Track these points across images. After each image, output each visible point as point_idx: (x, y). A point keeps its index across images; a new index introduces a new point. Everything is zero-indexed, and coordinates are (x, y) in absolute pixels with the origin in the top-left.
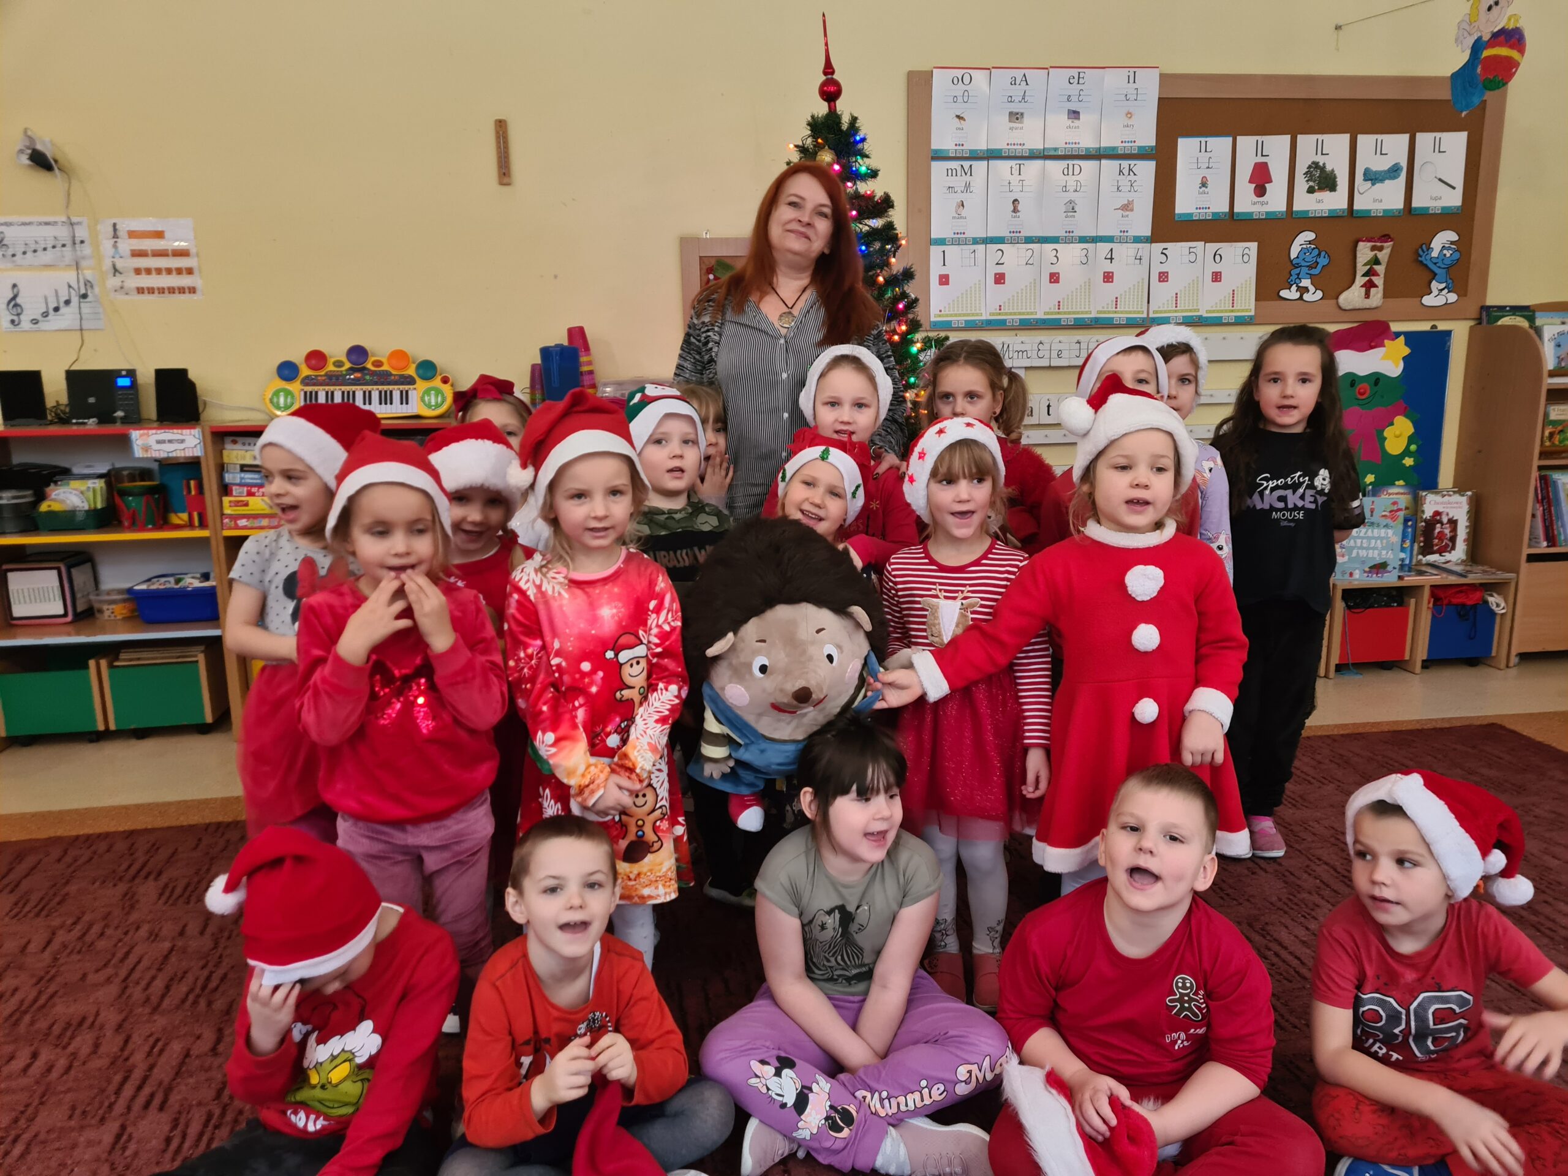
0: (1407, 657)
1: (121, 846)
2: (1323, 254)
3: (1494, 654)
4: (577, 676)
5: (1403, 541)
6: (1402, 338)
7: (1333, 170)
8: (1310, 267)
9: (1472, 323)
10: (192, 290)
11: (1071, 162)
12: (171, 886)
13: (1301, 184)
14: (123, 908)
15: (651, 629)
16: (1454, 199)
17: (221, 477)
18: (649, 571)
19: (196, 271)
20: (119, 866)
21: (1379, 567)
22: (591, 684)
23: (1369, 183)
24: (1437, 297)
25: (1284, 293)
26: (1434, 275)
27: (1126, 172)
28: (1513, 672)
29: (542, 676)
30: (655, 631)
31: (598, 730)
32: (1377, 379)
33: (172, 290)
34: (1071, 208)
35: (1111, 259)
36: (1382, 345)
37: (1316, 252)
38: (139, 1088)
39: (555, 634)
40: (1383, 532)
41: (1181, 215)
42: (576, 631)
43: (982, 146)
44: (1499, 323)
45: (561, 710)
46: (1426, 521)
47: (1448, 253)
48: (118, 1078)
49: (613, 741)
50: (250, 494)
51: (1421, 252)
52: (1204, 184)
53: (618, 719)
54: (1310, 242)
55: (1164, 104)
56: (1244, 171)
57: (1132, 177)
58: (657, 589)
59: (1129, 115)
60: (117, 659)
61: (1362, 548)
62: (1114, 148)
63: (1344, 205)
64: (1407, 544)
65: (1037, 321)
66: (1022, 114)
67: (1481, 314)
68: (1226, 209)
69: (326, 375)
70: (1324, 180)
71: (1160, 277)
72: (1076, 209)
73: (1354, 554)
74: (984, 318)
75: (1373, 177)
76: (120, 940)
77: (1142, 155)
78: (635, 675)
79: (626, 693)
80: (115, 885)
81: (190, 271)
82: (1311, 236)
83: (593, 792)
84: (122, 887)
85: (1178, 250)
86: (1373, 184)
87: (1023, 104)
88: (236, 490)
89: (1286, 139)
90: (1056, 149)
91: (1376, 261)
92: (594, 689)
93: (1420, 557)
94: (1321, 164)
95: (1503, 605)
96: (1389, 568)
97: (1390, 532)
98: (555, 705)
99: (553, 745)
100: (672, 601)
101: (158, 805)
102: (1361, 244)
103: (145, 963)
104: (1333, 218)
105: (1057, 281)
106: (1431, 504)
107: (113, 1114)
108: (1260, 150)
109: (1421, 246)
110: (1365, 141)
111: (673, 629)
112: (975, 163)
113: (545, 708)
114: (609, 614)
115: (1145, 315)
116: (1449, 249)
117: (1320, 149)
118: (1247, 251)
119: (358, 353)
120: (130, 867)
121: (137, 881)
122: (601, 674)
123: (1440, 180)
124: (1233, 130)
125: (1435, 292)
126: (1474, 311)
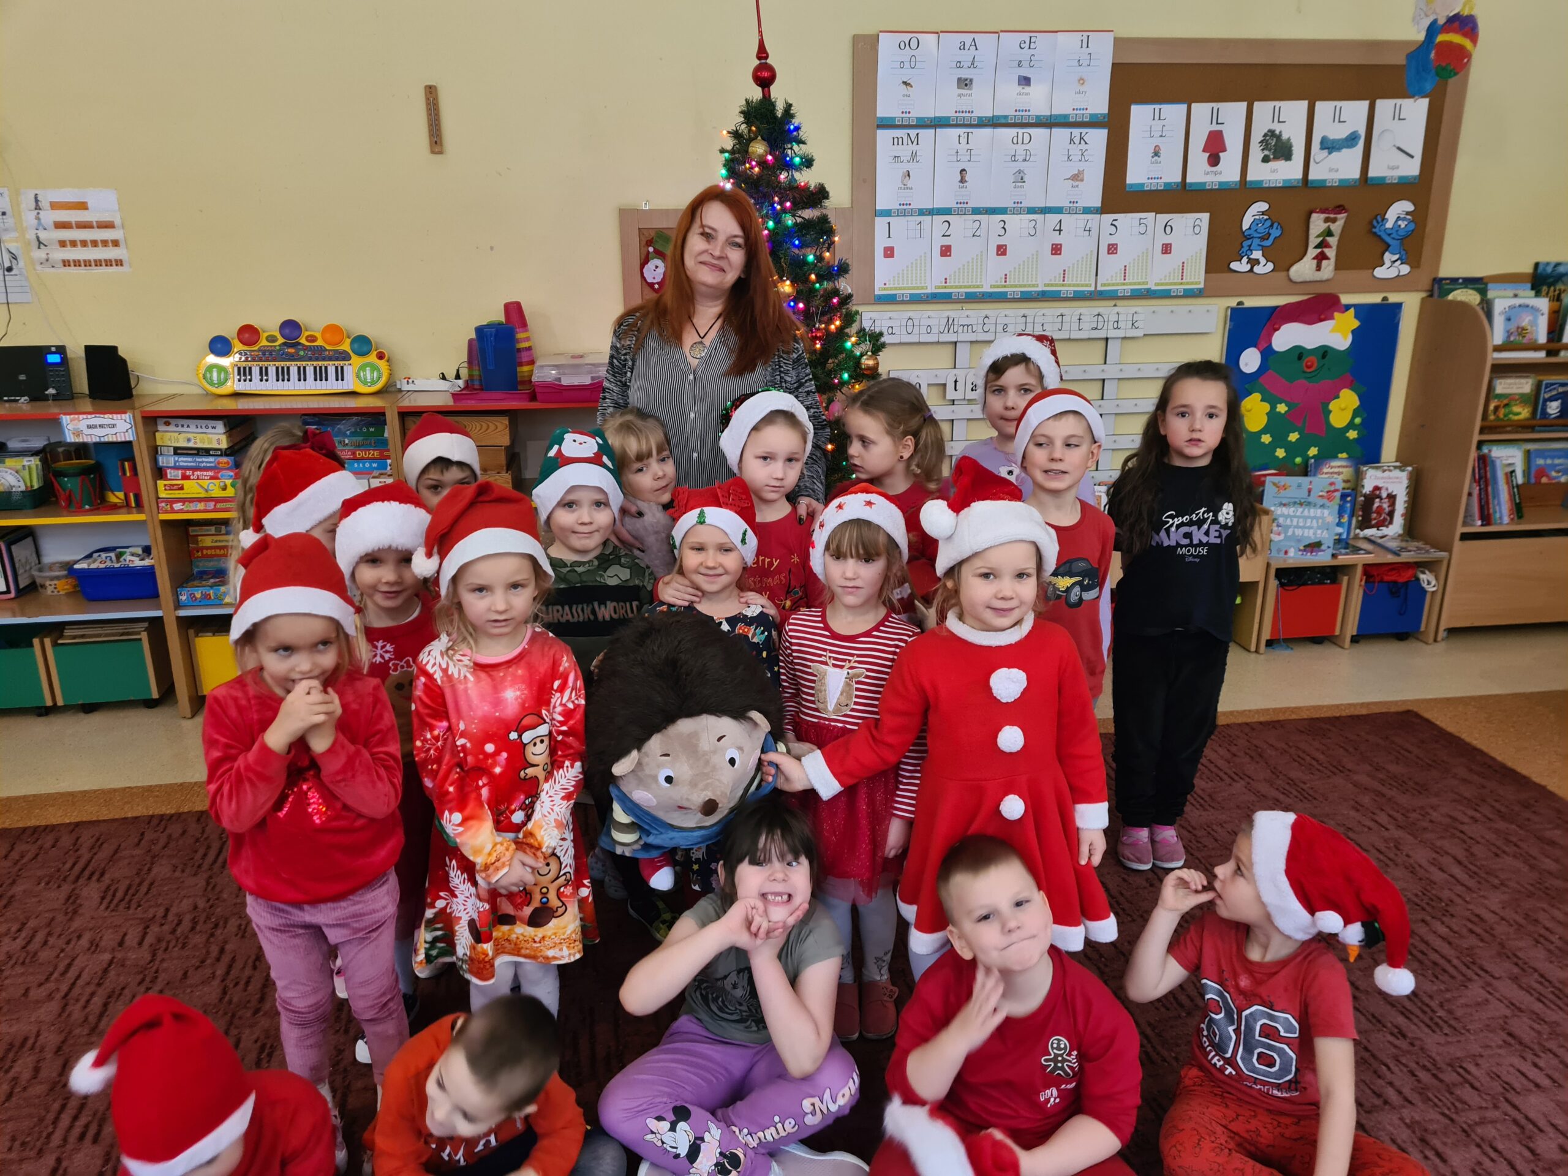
0: (1337, 632)
1: (66, 841)
2: (1276, 225)
3: (1422, 628)
4: (481, 757)
5: (1340, 516)
6: (1352, 310)
7: (1289, 139)
8: (1263, 239)
9: (1424, 295)
10: (119, 263)
11: (1021, 131)
12: (113, 888)
13: (1256, 153)
14: (66, 913)
15: (554, 707)
16: (1412, 168)
17: (155, 461)
18: (552, 652)
19: (122, 243)
20: (64, 864)
21: (1314, 547)
22: (494, 765)
23: (1325, 152)
24: (1390, 268)
25: (1234, 266)
26: (1387, 247)
27: (1077, 140)
28: (1441, 646)
29: (447, 757)
30: (559, 709)
31: (503, 808)
32: (1325, 352)
33: (98, 263)
34: (1020, 178)
35: (1060, 230)
36: (1332, 318)
37: (1268, 223)
38: (76, 1118)
39: (460, 717)
40: (1319, 512)
41: (1132, 185)
42: (480, 713)
43: (929, 113)
44: (1450, 297)
45: (467, 789)
46: (1365, 496)
47: (1403, 224)
48: (56, 1106)
49: (518, 817)
50: (185, 477)
51: (1375, 223)
52: (1156, 154)
53: (522, 797)
54: (1263, 213)
55: (1118, 70)
56: (1198, 140)
57: (1083, 146)
58: (561, 669)
59: (1082, 81)
60: (61, 636)
61: (1297, 527)
62: (1066, 116)
63: (1299, 175)
64: (1345, 519)
65: (983, 294)
66: (971, 80)
67: (1433, 286)
68: (1179, 179)
69: (259, 350)
70: (1278, 148)
71: (1109, 250)
72: (1025, 179)
73: (1290, 533)
74: (929, 291)
75: (1330, 146)
76: (62, 950)
77: (1094, 123)
78: (538, 753)
79: (530, 771)
80: (59, 887)
81: (116, 243)
82: (1263, 206)
83: (497, 869)
84: (66, 888)
85: (1128, 221)
86: (1330, 153)
87: (972, 70)
88: (170, 473)
89: (1243, 106)
90: (1006, 117)
91: (1329, 233)
92: (498, 770)
93: (1358, 531)
94: (1277, 132)
95: (1434, 582)
96: (1323, 547)
97: (1326, 512)
98: (461, 784)
99: (460, 825)
100: (576, 680)
101: (103, 792)
102: (1314, 216)
103: (85, 977)
104: (1287, 189)
105: (1004, 253)
106: (1372, 479)
107: (51, 1145)
108: (1215, 117)
109: (1376, 218)
110: (1324, 108)
111: (577, 706)
112: (921, 132)
113: (451, 789)
114: (512, 696)
115: (1092, 288)
116: (1404, 219)
117: (1276, 117)
118: (1198, 222)
119: (291, 327)
120: (74, 864)
121: (81, 881)
122: (505, 755)
123: (1399, 149)
124: (1188, 98)
125: (1388, 263)
126: (1426, 282)
